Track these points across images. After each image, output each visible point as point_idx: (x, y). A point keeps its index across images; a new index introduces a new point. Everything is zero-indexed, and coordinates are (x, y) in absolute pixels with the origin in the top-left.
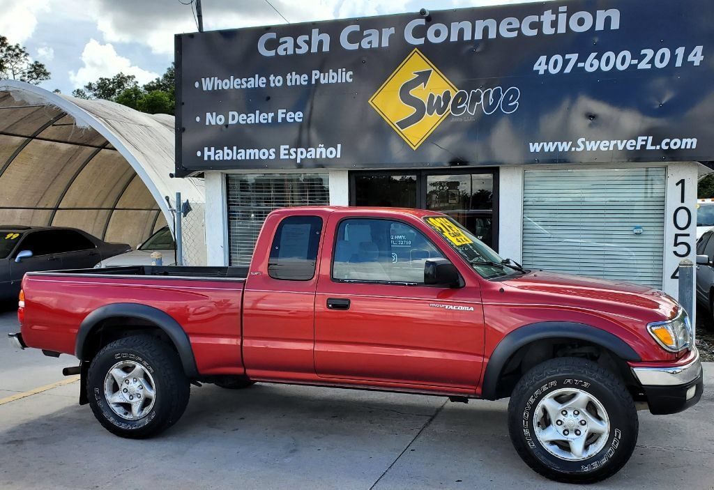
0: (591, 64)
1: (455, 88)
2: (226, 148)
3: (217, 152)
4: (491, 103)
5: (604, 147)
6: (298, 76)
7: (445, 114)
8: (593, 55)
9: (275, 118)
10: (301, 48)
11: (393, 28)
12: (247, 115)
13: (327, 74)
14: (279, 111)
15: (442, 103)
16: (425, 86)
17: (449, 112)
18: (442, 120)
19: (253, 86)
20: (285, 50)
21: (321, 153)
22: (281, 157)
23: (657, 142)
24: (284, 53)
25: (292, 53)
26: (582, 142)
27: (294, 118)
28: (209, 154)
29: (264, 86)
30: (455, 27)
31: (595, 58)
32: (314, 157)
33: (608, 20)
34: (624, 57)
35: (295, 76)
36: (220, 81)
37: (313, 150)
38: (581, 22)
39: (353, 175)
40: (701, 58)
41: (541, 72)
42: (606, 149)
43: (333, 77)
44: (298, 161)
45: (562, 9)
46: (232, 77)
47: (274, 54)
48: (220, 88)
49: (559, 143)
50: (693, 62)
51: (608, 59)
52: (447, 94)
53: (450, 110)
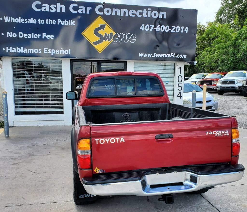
0: (158, 29)
1: (114, 32)
2: (17, 48)
3: (13, 49)
4: (127, 39)
6: (51, 21)
9: (41, 37)
10: (52, 9)
11: (91, 7)
12: (28, 35)
13: (64, 21)
14: (43, 34)
15: (110, 37)
16: (103, 30)
17: (112, 41)
18: (110, 43)
19: (30, 23)
20: (45, 9)
21: (62, 52)
22: (44, 53)
23: (176, 55)
24: (45, 11)
25: (48, 11)
26: (155, 54)
27: (50, 37)
28: (9, 49)
29: (36, 23)
30: (114, 10)
31: (159, 27)
32: (59, 53)
33: (163, 15)
34: (167, 28)
35: (50, 20)
36: (14, 19)
37: (59, 50)
38: (155, 14)
39: (72, 61)
40: (188, 31)
41: (143, 30)
42: (162, 57)
43: (67, 23)
44: (52, 54)
45: (149, 9)
46: (20, 18)
47: (40, 11)
48: (14, 22)
49: (148, 54)
50: (186, 32)
51: (163, 28)
52: (111, 34)
53: (113, 40)
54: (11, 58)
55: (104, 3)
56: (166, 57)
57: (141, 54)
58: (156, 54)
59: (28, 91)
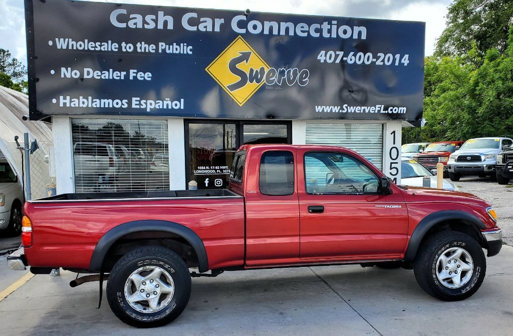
0: (351, 59)
1: (268, 66)
2: (81, 98)
3: (72, 100)
4: (291, 79)
5: (358, 110)
6: (147, 46)
7: (262, 83)
8: (352, 53)
9: (127, 76)
10: (149, 24)
11: (223, 19)
12: (101, 72)
13: (171, 46)
14: (131, 70)
15: (259, 76)
16: (247, 62)
17: (263, 83)
18: (259, 87)
19: (106, 50)
20: (135, 24)
21: (167, 105)
22: (133, 107)
23: (386, 109)
24: (134, 27)
25: (142, 27)
26: (346, 107)
27: (144, 77)
28: (64, 101)
29: (117, 50)
30: (267, 25)
31: (353, 55)
32: (161, 107)
33: (360, 33)
34: (369, 57)
35: (144, 45)
36: (74, 43)
37: (161, 102)
38: (345, 32)
39: (187, 122)
40: (408, 62)
41: (322, 61)
42: (359, 112)
43: (177, 49)
44: (148, 110)
45: (335, 22)
46: (86, 41)
47: (125, 26)
48: (75, 48)
49: (333, 107)
50: (404, 64)
51: (360, 57)
52: (262, 69)
53: (265, 81)
54: (70, 117)
55: (248, 11)
56: (367, 111)
58: (349, 107)
59: (103, 180)
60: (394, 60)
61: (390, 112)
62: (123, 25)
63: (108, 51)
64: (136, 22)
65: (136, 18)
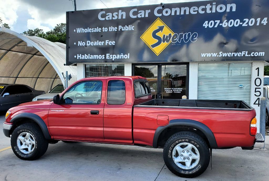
0: (225, 24)
2: (85, 55)
3: (82, 56)
4: (187, 38)
7: (169, 42)
9: (104, 44)
10: (115, 17)
11: (150, 10)
12: (94, 42)
13: (124, 27)
14: (106, 41)
15: (168, 38)
16: (162, 32)
18: (168, 44)
21: (122, 57)
22: (107, 58)
24: (108, 19)
25: (111, 19)
26: (221, 53)
27: (112, 43)
28: (79, 57)
29: (100, 31)
30: (174, 10)
31: (226, 22)
32: (119, 58)
33: (231, 8)
34: (237, 22)
35: (112, 28)
36: (84, 29)
37: (119, 55)
38: (221, 8)
39: (133, 65)
40: (267, 22)
41: (206, 27)
42: (230, 56)
43: (127, 29)
44: (113, 60)
45: (214, 3)
46: (88, 28)
48: (84, 32)
49: (213, 54)
50: (263, 24)
51: (231, 22)
52: (170, 35)
53: (171, 41)
54: (83, 64)
56: (236, 55)
57: (204, 54)
58: (223, 53)
60: (256, 22)
61: (252, 55)
62: (104, 19)
63: (97, 32)
64: (109, 17)
65: (109, 15)
